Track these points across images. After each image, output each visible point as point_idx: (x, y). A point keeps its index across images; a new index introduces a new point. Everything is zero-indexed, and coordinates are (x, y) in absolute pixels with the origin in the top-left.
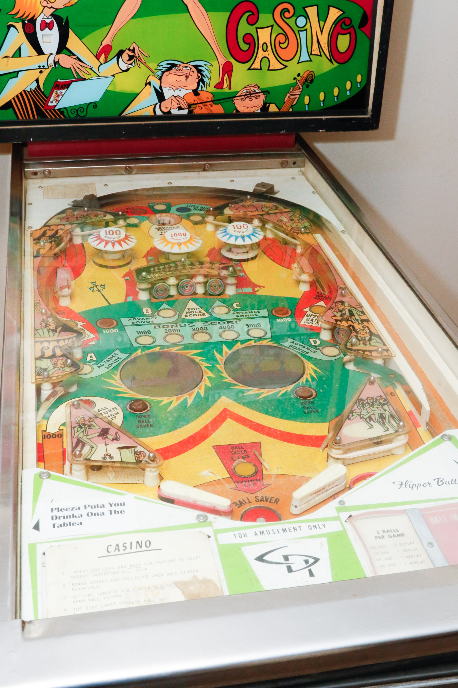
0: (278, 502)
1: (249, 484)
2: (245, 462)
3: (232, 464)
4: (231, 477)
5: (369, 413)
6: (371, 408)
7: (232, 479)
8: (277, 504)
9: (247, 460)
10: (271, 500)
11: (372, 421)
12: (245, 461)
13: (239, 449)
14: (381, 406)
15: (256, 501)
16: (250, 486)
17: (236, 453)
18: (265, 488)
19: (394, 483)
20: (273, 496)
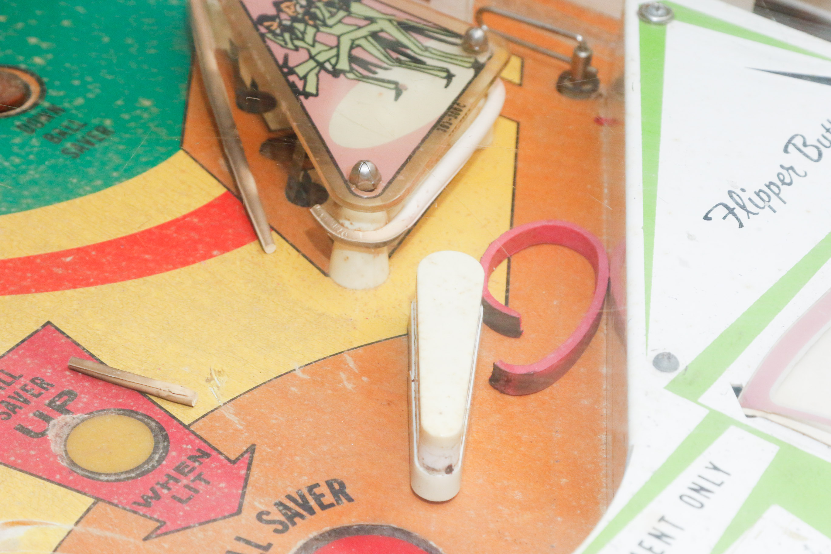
0: (348, 491)
1: (187, 486)
2: (83, 421)
3: (48, 451)
4: (98, 500)
5: (338, 46)
6: (322, 29)
7: (110, 503)
8: (350, 500)
9: (82, 410)
10: (318, 498)
11: (378, 70)
12: (80, 416)
13: (9, 384)
14: (342, 14)
15: (276, 531)
16: (196, 491)
17: (15, 407)
18: (249, 469)
19: (706, 218)
20: (305, 481)
